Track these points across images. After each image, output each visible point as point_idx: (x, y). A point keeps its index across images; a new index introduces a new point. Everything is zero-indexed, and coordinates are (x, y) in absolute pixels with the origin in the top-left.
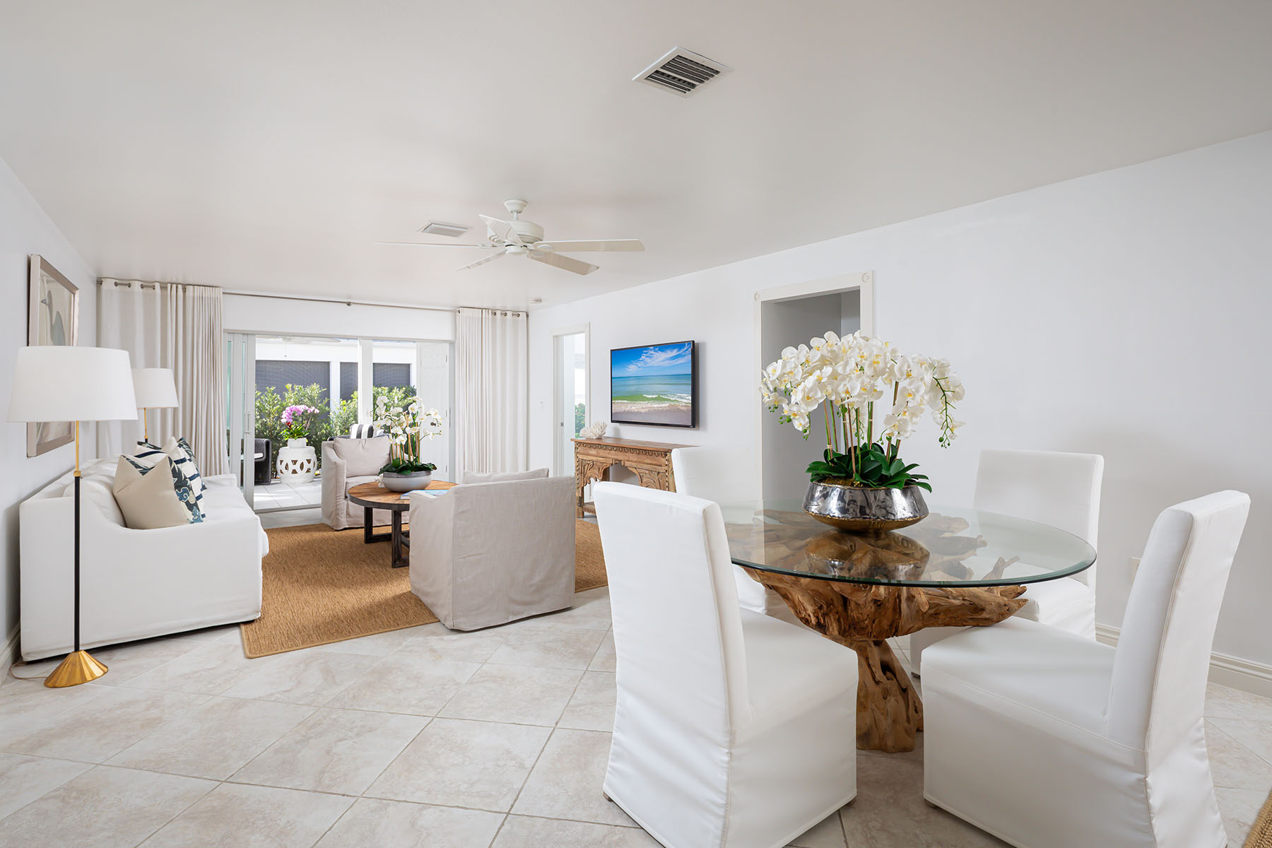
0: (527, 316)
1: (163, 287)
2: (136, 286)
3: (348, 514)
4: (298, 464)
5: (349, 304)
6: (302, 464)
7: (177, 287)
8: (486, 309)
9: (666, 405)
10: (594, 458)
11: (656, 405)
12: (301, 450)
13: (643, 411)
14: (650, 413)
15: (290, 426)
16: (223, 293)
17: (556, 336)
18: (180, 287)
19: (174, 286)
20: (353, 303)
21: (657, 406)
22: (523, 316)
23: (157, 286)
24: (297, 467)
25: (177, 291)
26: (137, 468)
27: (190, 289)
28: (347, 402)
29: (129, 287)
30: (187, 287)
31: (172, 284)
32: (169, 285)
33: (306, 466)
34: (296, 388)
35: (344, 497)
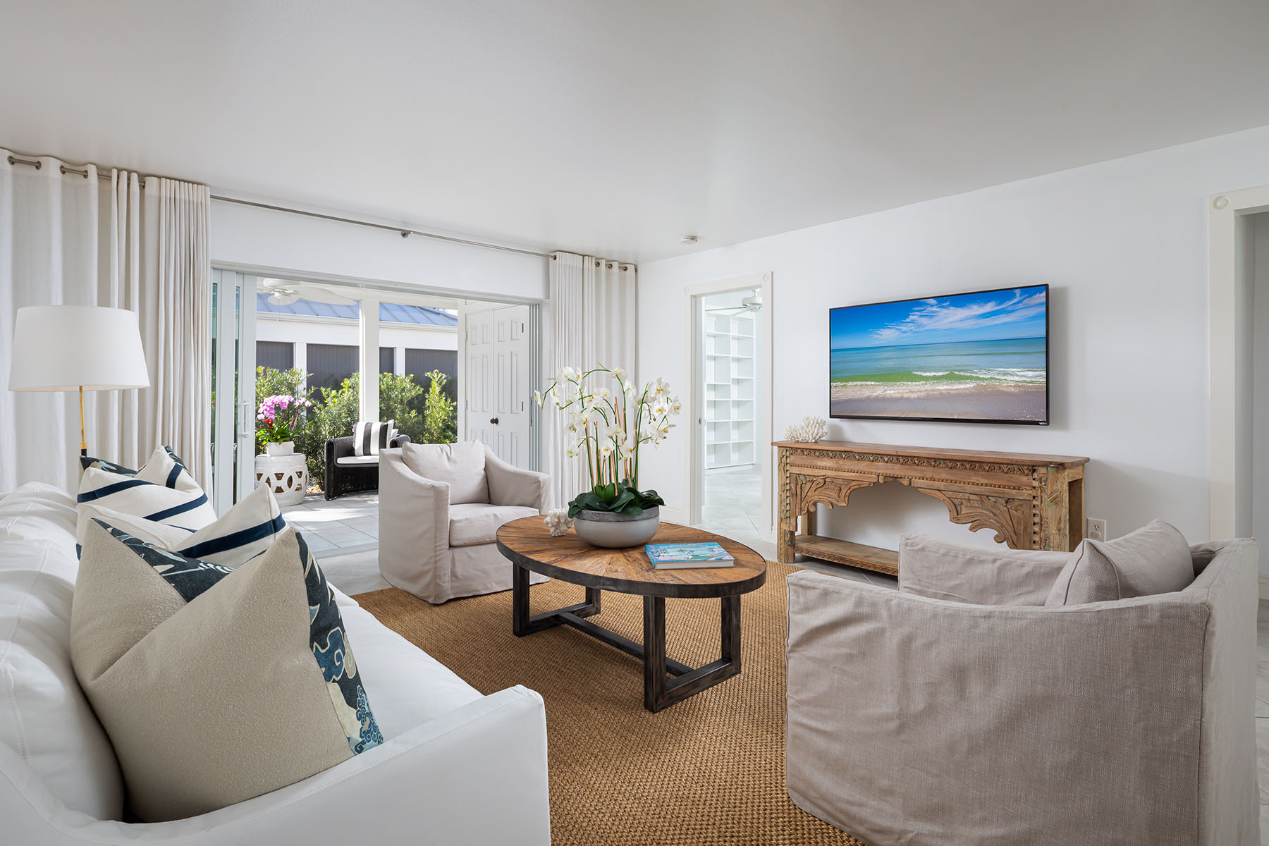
0: (636, 270)
1: (104, 175)
2: (52, 168)
3: (454, 575)
4: (285, 479)
5: (405, 234)
6: (290, 480)
7: (129, 179)
8: (589, 256)
9: (970, 385)
10: (830, 473)
11: (943, 387)
12: (289, 458)
13: (913, 396)
14: (929, 398)
15: (271, 425)
16: (212, 197)
17: (695, 296)
18: (135, 177)
19: (124, 174)
20: (414, 232)
21: (946, 387)
22: (631, 269)
23: (93, 172)
24: (283, 483)
25: (129, 184)
26: (153, 563)
27: (152, 183)
28: (337, 392)
29: (38, 168)
30: (148, 180)
31: (119, 170)
32: (115, 172)
33: (296, 481)
34: (269, 371)
35: (448, 547)
